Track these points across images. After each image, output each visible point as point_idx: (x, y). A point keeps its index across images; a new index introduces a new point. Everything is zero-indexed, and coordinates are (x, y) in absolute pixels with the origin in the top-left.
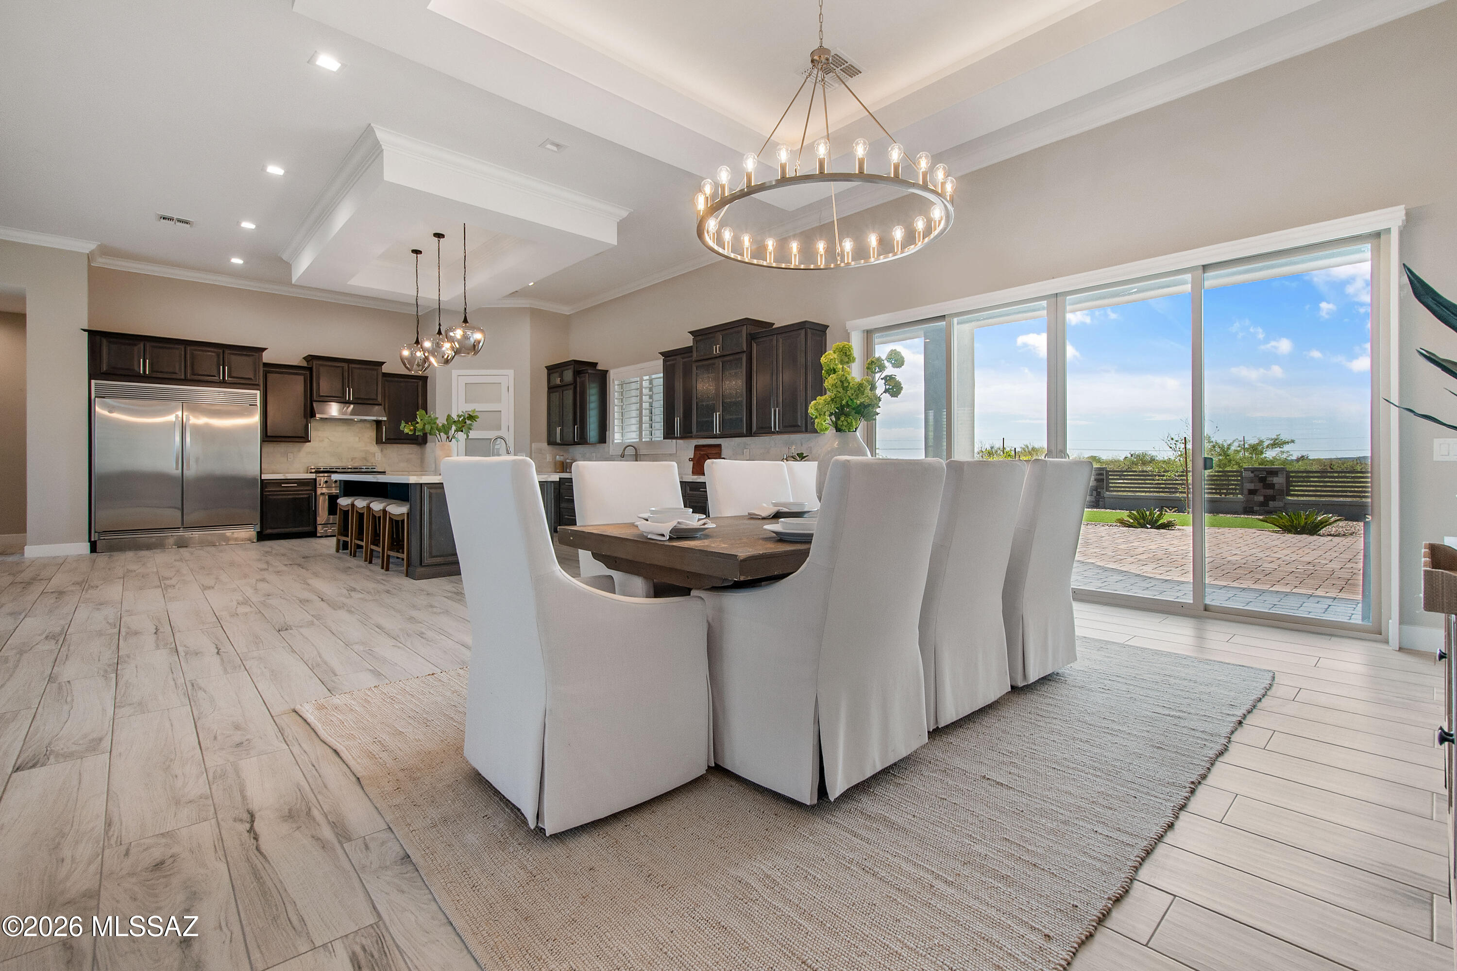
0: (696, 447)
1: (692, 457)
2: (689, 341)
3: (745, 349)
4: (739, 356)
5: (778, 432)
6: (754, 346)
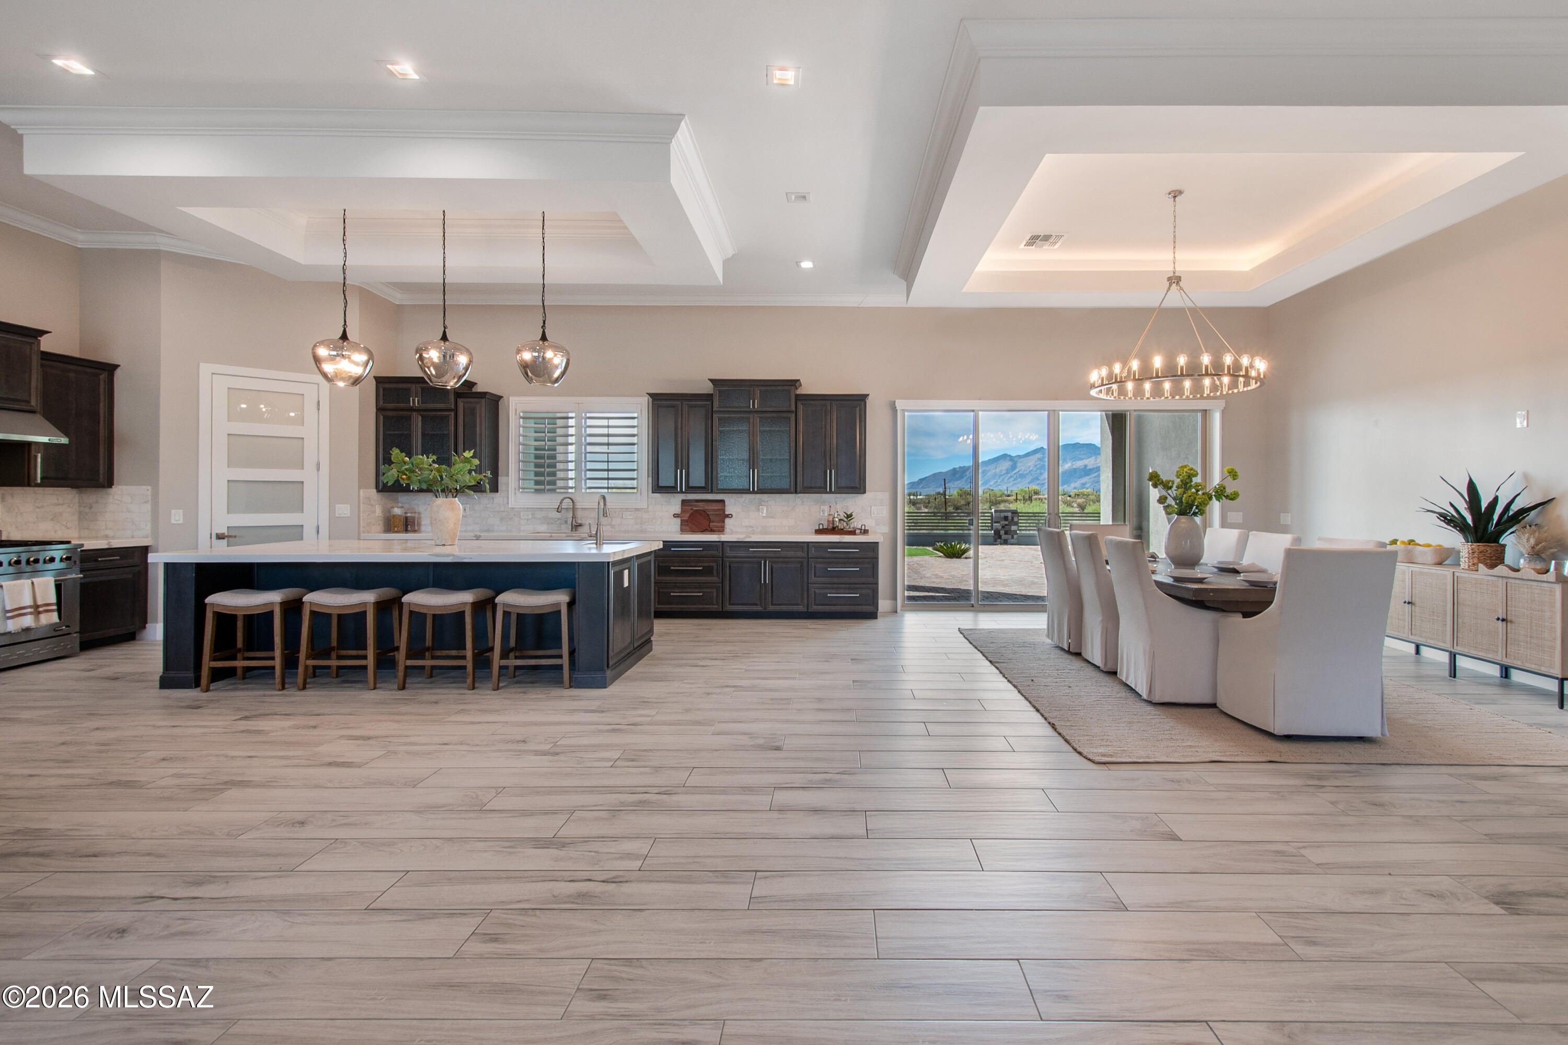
0: (679, 502)
1: (677, 514)
3: (793, 409)
4: (785, 415)
5: (831, 492)
6: (800, 407)
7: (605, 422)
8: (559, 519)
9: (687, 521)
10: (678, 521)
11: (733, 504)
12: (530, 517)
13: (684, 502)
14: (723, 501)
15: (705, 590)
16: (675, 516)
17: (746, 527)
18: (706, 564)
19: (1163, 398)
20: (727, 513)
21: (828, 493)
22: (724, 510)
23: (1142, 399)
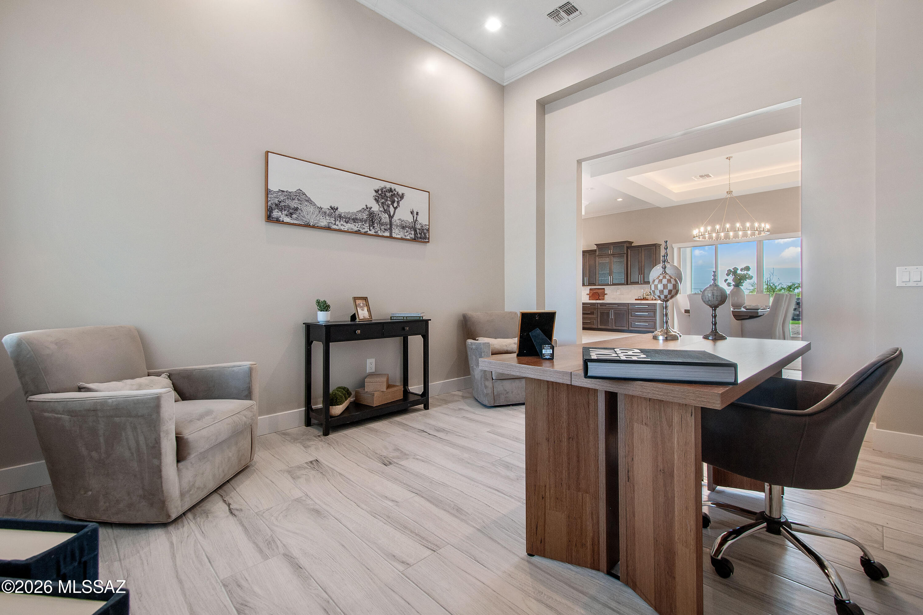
0: (590, 289)
1: (589, 293)
2: (595, 248)
3: (625, 252)
4: (622, 255)
5: (641, 284)
6: (629, 251)
9: (591, 296)
10: (588, 296)
11: (608, 290)
14: (604, 289)
15: (592, 320)
16: (587, 294)
17: (613, 298)
18: (592, 311)
19: (748, 237)
20: (605, 293)
22: (604, 292)
23: (738, 238)
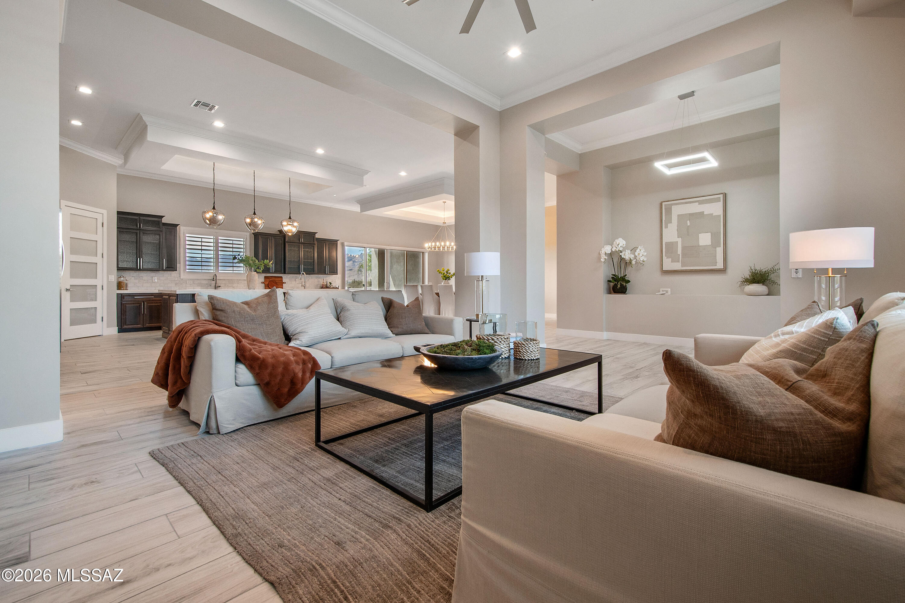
3: (315, 243)
4: (312, 245)
7: (231, 242)
8: (207, 284)
10: (263, 285)
11: (286, 278)
12: (192, 283)
13: (265, 277)
14: (282, 277)
16: (262, 283)
17: (291, 287)
20: (284, 281)
21: (327, 274)
22: (282, 281)
